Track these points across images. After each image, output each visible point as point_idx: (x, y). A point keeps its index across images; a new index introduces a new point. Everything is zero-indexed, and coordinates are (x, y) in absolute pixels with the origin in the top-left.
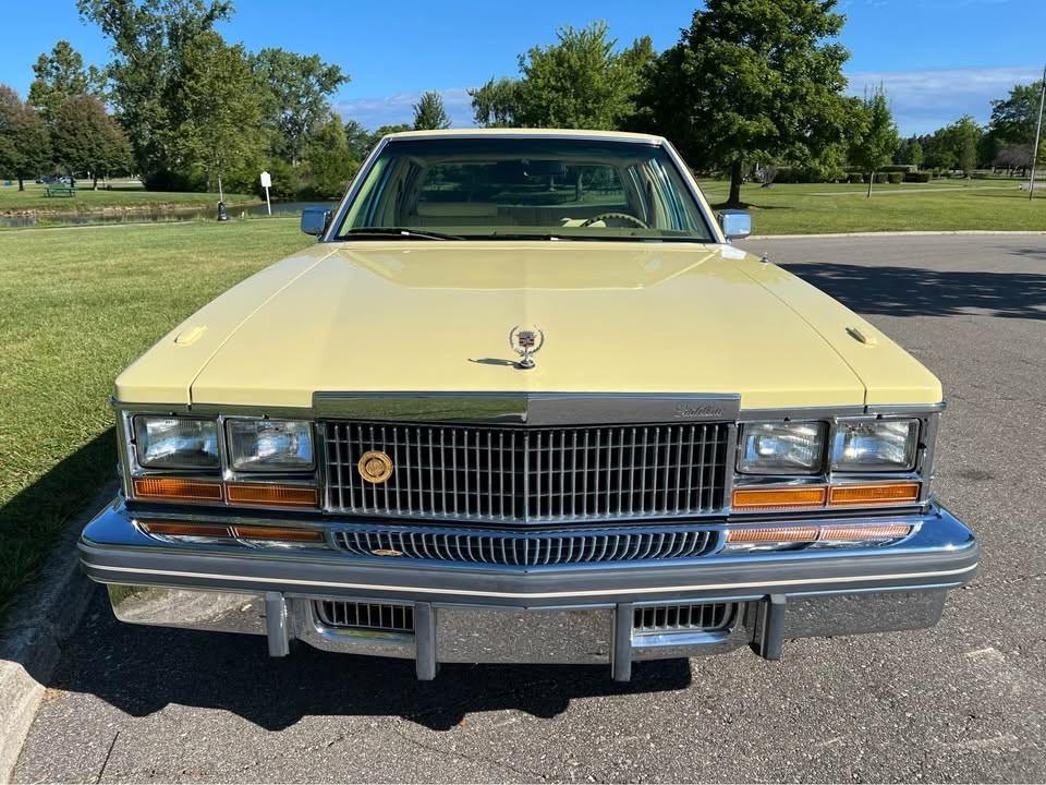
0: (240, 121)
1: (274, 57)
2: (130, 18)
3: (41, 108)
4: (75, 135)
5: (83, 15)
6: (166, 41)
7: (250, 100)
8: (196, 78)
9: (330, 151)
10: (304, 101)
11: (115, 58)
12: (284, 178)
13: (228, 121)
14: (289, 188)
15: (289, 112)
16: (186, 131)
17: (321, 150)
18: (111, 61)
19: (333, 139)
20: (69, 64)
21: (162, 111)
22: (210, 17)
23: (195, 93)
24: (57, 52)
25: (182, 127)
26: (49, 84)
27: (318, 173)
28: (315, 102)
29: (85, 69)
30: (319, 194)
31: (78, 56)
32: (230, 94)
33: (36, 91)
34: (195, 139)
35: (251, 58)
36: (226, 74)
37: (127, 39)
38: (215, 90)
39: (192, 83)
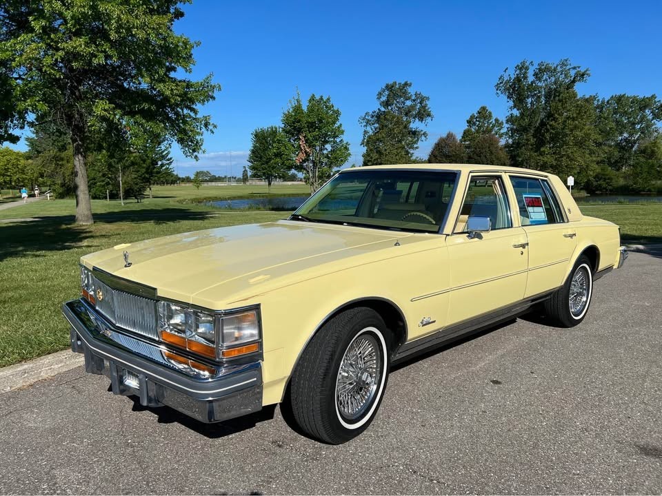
0: (580, 144)
1: (619, 99)
2: (523, 89)
3: (467, 143)
4: (480, 156)
5: (498, 91)
6: (543, 100)
7: (589, 130)
8: (555, 120)
9: (650, 161)
10: (638, 127)
11: (510, 112)
12: (609, 179)
13: (571, 144)
14: (611, 185)
15: (626, 135)
16: (544, 152)
17: (642, 160)
18: (509, 114)
19: (653, 152)
20: (485, 119)
21: (532, 140)
22: (574, 81)
23: (553, 129)
24: (479, 113)
25: (542, 149)
26: (473, 130)
27: (636, 175)
28: (648, 126)
29: (493, 120)
30: (633, 190)
31: (490, 113)
32: (576, 127)
33: (466, 134)
34: (548, 156)
35: (603, 102)
36: (575, 115)
37: (519, 101)
38: (566, 126)
39: (553, 123)
